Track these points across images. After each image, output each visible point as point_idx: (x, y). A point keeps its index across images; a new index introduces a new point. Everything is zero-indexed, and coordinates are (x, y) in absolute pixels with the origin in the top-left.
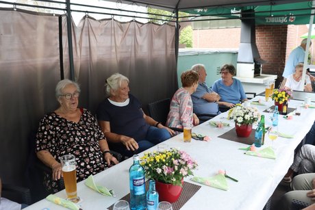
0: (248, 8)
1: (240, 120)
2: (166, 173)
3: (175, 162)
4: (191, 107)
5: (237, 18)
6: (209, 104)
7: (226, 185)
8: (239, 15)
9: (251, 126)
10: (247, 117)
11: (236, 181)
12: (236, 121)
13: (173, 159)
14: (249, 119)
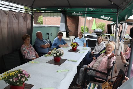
1: (55, 55)
2: (14, 81)
3: (19, 75)
5: (60, 12)
9: (60, 57)
10: (58, 54)
13: (18, 74)
14: (59, 54)
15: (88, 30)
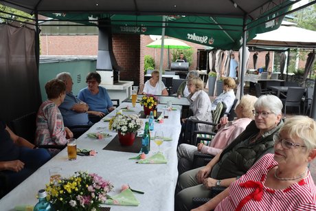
0: (105, 16)
1: (124, 129)
2: (83, 204)
3: (90, 188)
4: (61, 121)
5: (94, 25)
6: (79, 115)
7: (135, 200)
8: (96, 22)
9: (137, 134)
10: (131, 125)
11: (143, 193)
12: (120, 131)
13: (87, 186)
14: (133, 127)
15: (154, 65)
